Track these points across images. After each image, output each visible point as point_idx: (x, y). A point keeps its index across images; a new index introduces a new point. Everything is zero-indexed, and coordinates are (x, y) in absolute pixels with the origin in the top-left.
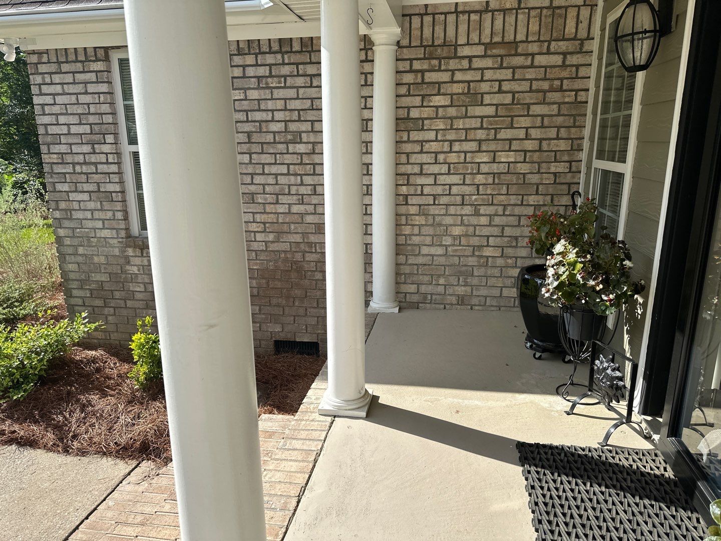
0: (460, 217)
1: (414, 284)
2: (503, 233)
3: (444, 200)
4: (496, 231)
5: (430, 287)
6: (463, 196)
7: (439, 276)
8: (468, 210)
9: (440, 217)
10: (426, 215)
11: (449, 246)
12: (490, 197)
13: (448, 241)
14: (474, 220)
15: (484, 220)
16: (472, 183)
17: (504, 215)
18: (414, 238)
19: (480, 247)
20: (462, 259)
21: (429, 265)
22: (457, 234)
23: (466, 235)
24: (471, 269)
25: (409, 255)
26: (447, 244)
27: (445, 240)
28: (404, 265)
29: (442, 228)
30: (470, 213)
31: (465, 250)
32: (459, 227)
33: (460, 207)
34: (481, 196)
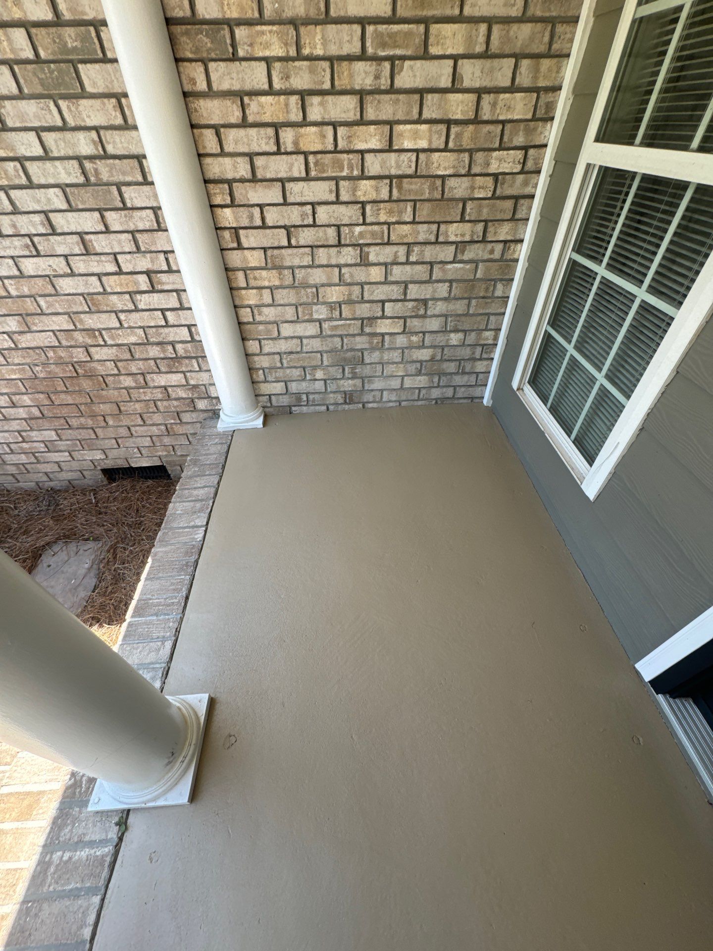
0: (336, 270)
1: (279, 381)
2: (405, 294)
3: (306, 236)
4: (395, 291)
5: (304, 384)
6: (338, 227)
7: (315, 368)
8: (349, 255)
9: (303, 271)
10: (279, 268)
11: (325, 320)
12: (385, 227)
13: (321, 312)
14: (360, 274)
15: (376, 274)
16: (352, 199)
17: (408, 262)
18: (265, 310)
19: (372, 319)
20: (345, 340)
21: (298, 352)
22: (334, 299)
23: (350, 302)
24: (360, 354)
25: (264, 339)
26: (321, 317)
27: (317, 311)
28: (258, 355)
29: (309, 290)
30: (353, 262)
31: (350, 325)
32: (337, 288)
33: (335, 250)
34: (370, 228)
